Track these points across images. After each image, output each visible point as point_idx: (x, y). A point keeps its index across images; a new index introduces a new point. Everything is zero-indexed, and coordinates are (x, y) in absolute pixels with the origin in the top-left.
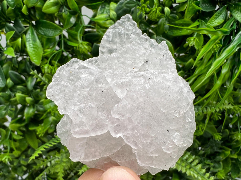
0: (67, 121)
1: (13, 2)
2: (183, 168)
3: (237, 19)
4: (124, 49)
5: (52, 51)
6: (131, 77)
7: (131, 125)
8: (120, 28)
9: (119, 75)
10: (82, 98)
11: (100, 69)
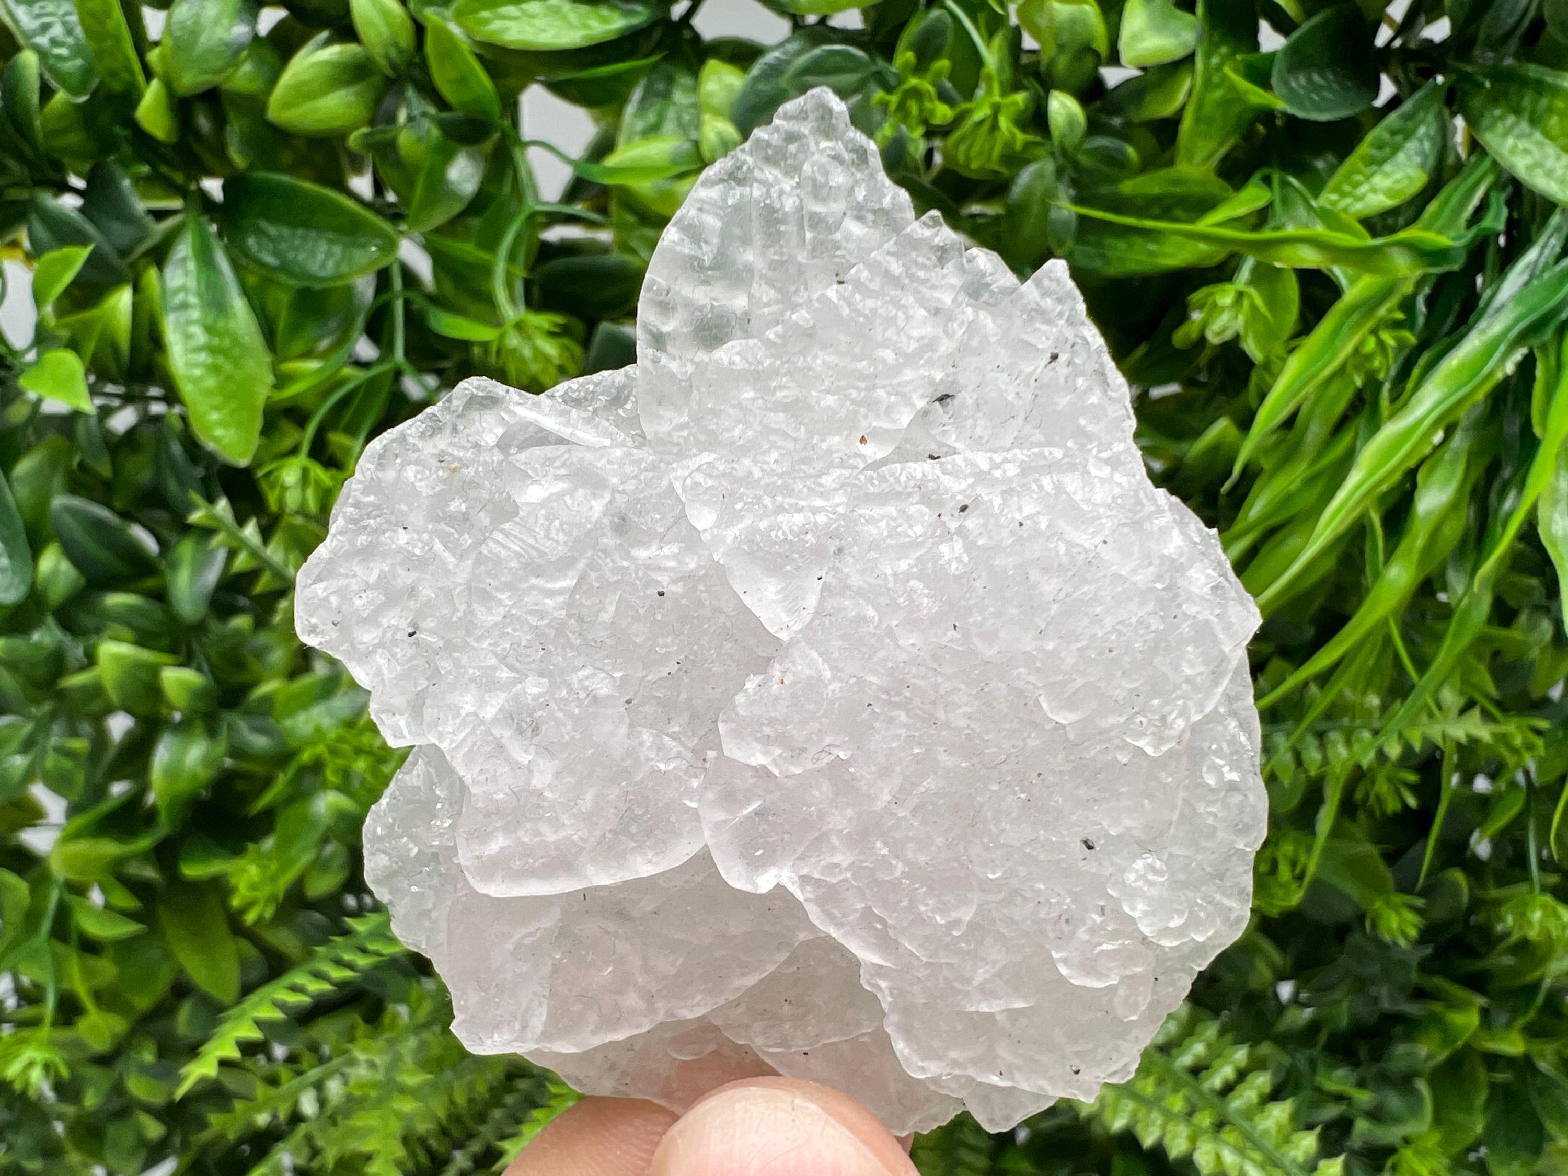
0: (431, 790)
1: (79, 62)
2: (1171, 1124)
3: (1512, 167)
4: (794, 317)
5: (328, 373)
6: (844, 500)
7: (849, 812)
8: (770, 178)
9: (768, 485)
10: (529, 637)
11: (644, 445)
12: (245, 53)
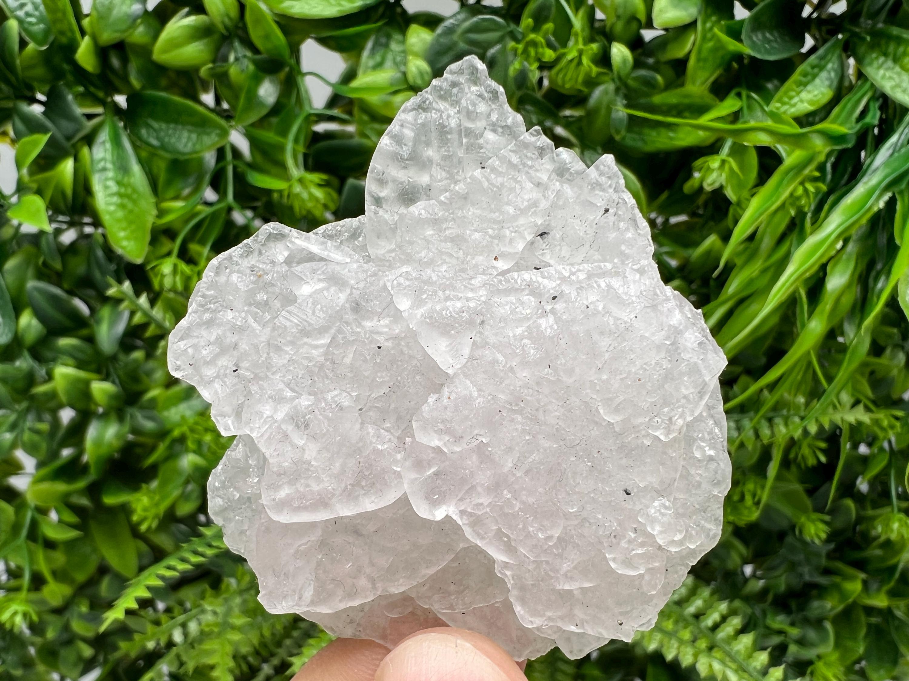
0: (247, 461)
1: (42, 26)
2: (683, 647)
3: (883, 87)
4: (457, 188)
5: (188, 209)
6: (485, 293)
7: (488, 473)
8: (442, 108)
9: (441, 284)
10: (303, 372)
11: (369, 261)
12: (139, 21)
